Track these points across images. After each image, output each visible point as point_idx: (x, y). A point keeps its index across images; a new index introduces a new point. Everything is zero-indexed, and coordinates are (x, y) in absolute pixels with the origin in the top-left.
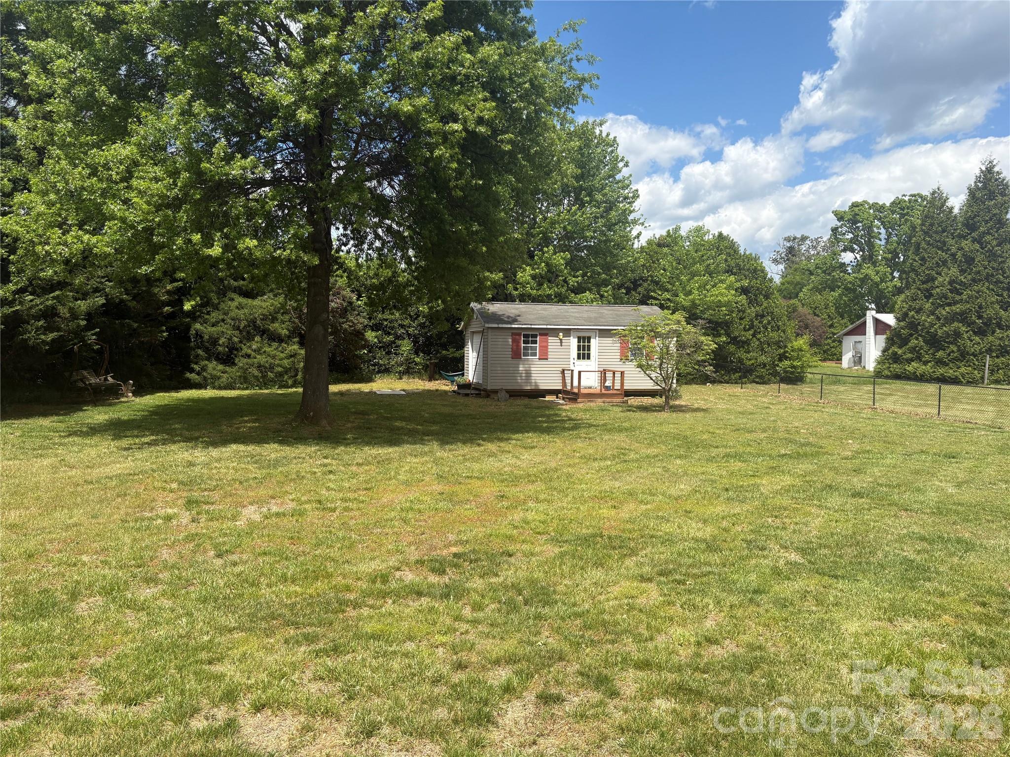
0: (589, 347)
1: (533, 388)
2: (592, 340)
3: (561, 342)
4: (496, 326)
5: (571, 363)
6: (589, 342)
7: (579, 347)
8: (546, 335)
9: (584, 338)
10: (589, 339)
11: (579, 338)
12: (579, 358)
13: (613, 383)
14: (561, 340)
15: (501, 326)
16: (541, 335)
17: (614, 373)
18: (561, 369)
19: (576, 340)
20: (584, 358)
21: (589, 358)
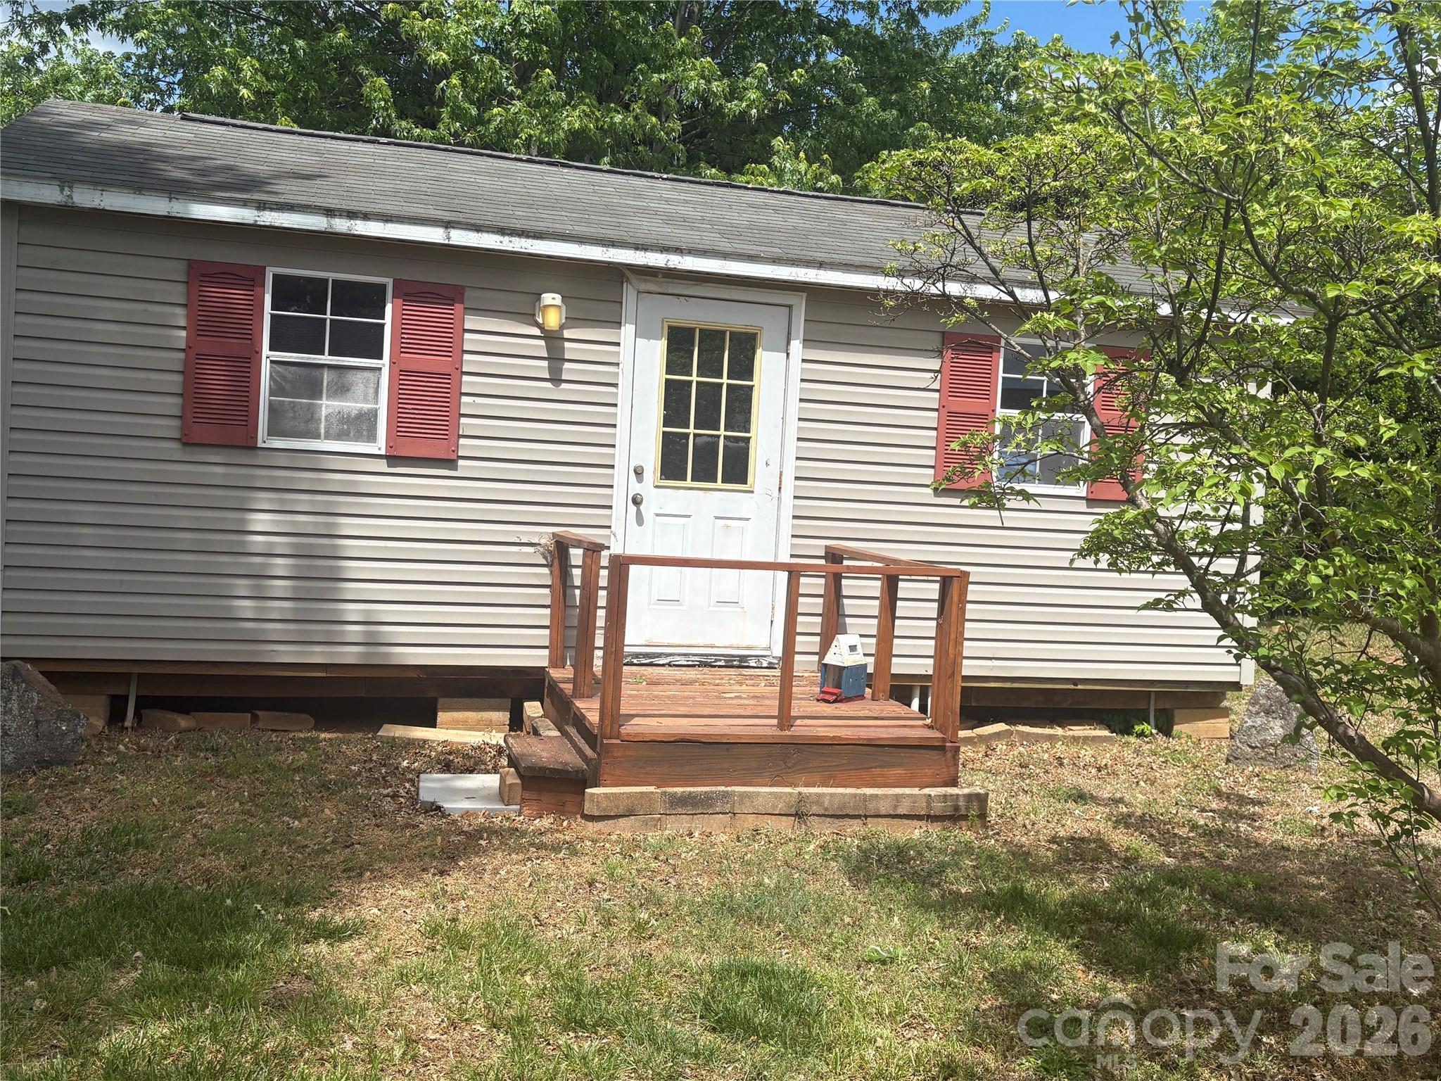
0: (741, 403)
1: (350, 655)
2: (766, 362)
3: (556, 358)
4: (49, 194)
5: (619, 498)
6: (744, 368)
7: (675, 397)
8: (450, 296)
9: (712, 339)
10: (745, 348)
11: (679, 341)
12: (672, 467)
13: (886, 636)
14: (553, 339)
15: (86, 198)
16: (409, 293)
17: (891, 584)
18: (544, 536)
19: (658, 349)
20: (705, 473)
21: (737, 471)
